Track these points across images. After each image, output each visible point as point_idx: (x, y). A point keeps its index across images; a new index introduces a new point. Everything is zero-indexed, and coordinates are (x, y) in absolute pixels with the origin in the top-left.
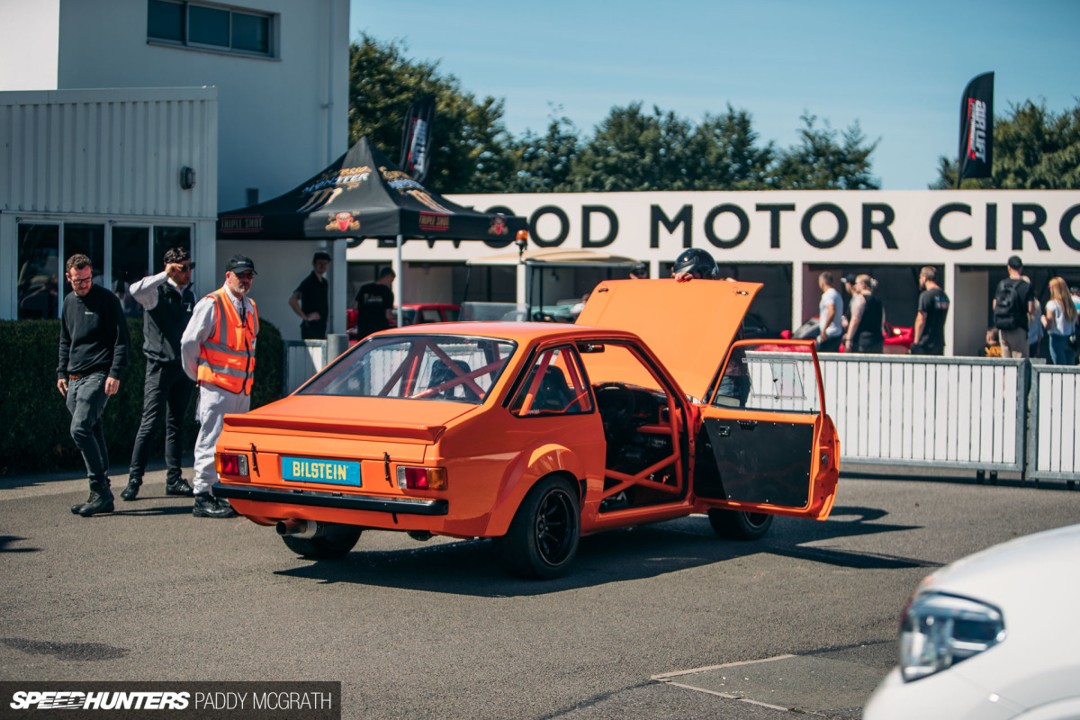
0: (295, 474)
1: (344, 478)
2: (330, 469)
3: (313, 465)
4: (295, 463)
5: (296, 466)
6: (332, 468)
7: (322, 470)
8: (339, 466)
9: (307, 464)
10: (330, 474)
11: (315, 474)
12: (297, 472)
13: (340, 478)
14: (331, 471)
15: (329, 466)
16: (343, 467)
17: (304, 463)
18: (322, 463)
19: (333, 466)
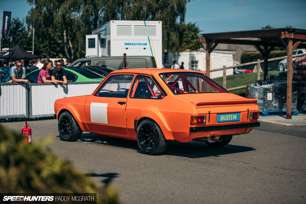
0: (221, 120)
1: (236, 119)
3: (227, 116)
4: (221, 116)
5: (222, 117)
7: (229, 117)
9: (225, 116)
10: (232, 118)
11: (227, 119)
13: (234, 119)
15: (232, 115)
16: (235, 115)
17: (224, 116)
18: (230, 115)
19: (233, 115)
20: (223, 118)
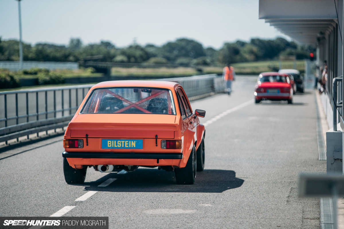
0: (109, 146)
1: (135, 146)
2: (127, 143)
3: (118, 142)
4: (109, 141)
5: (110, 143)
6: (128, 143)
7: (123, 144)
8: (132, 142)
9: (115, 142)
10: (127, 145)
11: (119, 145)
12: (110, 145)
13: (132, 146)
14: (128, 144)
15: (126, 142)
16: (134, 142)
17: (113, 141)
18: (124, 142)
19: (129, 142)
20: (112, 144)
